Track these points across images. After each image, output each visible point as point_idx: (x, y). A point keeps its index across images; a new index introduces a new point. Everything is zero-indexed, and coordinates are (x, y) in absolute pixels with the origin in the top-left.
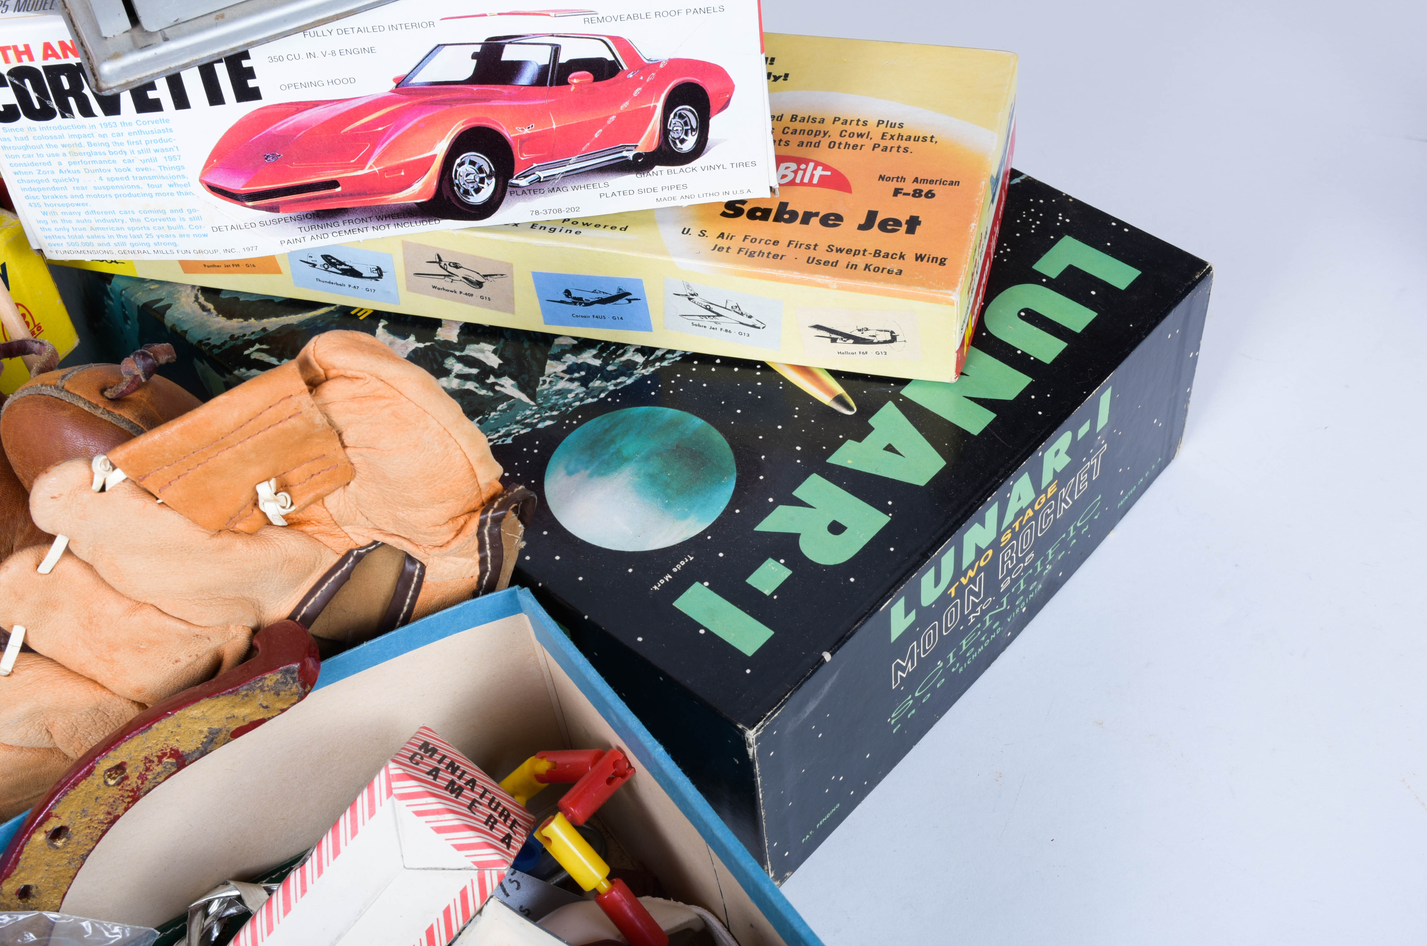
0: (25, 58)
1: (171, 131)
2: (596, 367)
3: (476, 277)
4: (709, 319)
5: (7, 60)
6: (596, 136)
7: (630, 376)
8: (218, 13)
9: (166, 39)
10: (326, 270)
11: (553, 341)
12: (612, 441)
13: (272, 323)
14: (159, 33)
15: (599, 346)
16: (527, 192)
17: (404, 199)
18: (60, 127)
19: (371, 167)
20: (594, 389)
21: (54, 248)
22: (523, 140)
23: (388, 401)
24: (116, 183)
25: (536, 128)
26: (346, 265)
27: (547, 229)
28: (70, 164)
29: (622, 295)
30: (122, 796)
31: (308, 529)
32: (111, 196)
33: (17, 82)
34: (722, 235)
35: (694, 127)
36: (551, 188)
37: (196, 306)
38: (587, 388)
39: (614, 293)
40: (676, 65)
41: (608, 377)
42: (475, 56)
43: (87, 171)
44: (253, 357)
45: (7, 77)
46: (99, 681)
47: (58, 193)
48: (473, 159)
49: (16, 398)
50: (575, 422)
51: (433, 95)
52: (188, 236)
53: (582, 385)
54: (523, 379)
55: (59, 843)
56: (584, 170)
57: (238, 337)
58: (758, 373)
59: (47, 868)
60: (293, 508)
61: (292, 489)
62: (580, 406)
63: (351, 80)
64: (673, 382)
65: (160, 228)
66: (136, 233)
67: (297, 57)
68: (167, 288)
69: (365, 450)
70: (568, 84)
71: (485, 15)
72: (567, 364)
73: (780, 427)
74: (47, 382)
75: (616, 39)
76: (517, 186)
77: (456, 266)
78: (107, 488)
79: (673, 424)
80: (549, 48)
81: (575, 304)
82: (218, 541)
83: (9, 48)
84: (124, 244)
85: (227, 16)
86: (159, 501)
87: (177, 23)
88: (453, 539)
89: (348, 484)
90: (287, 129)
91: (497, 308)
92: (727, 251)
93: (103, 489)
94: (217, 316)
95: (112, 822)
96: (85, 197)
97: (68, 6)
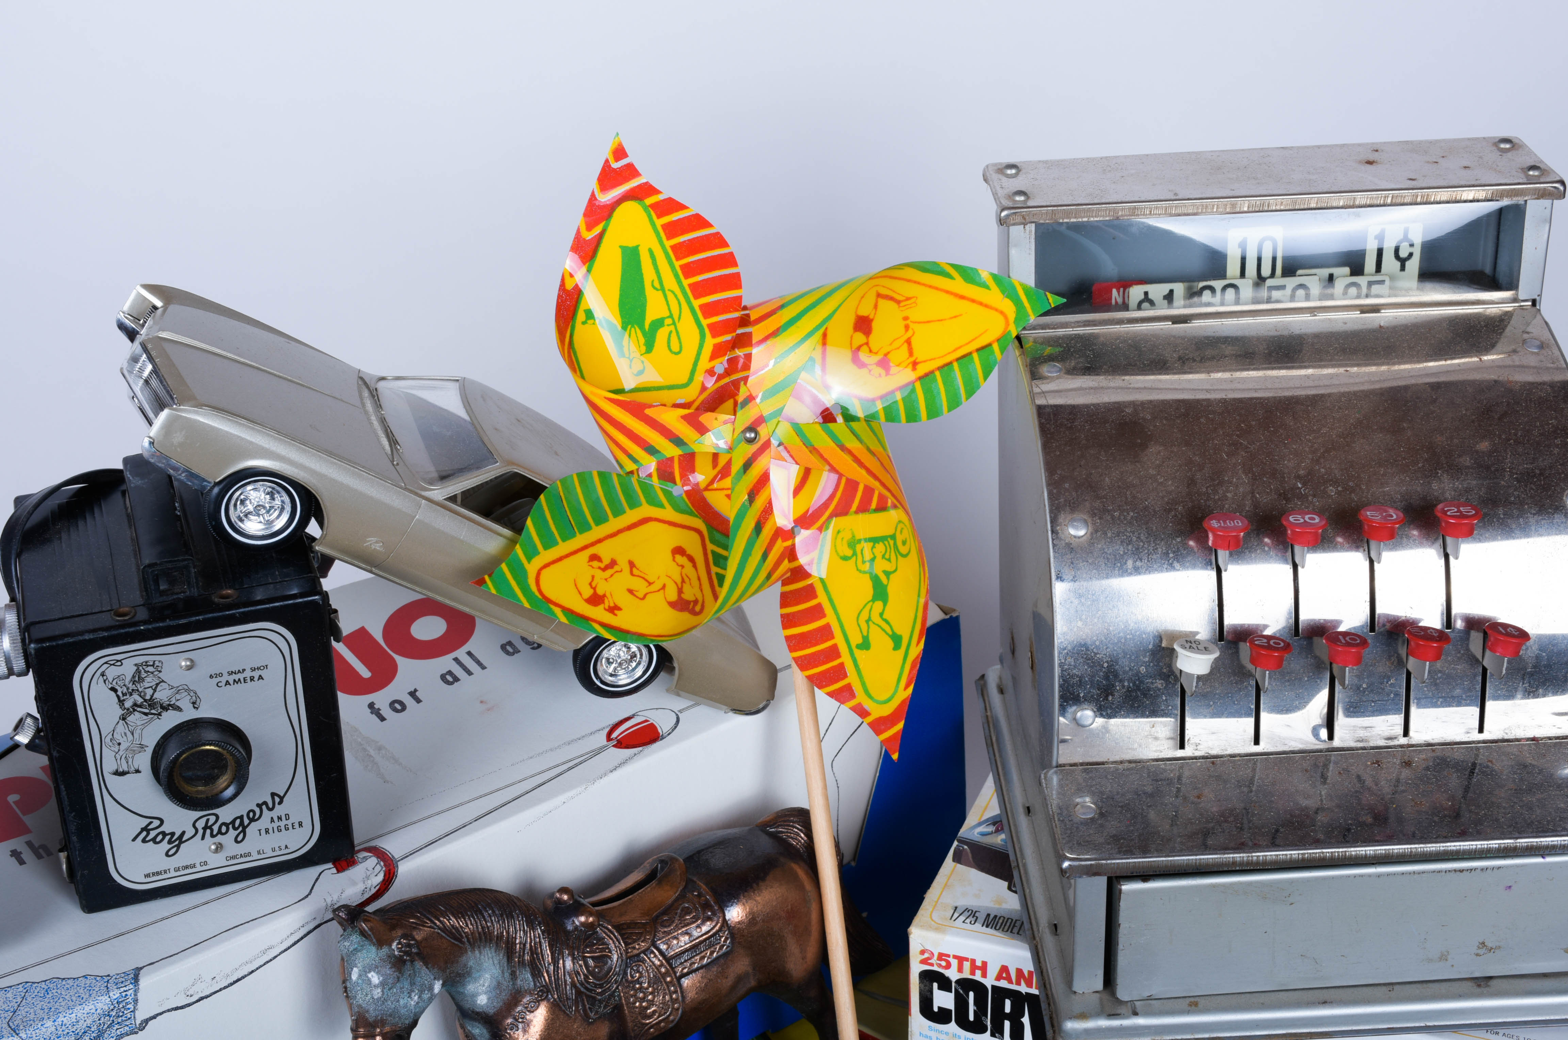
0: (978, 973)
5: (960, 969)
8: (1192, 1000)
9: (1135, 1014)
14: (1129, 1004)
33: (961, 991)
45: (953, 984)
83: (967, 959)
85: (1200, 1006)
87: (1150, 998)
97: (1037, 939)
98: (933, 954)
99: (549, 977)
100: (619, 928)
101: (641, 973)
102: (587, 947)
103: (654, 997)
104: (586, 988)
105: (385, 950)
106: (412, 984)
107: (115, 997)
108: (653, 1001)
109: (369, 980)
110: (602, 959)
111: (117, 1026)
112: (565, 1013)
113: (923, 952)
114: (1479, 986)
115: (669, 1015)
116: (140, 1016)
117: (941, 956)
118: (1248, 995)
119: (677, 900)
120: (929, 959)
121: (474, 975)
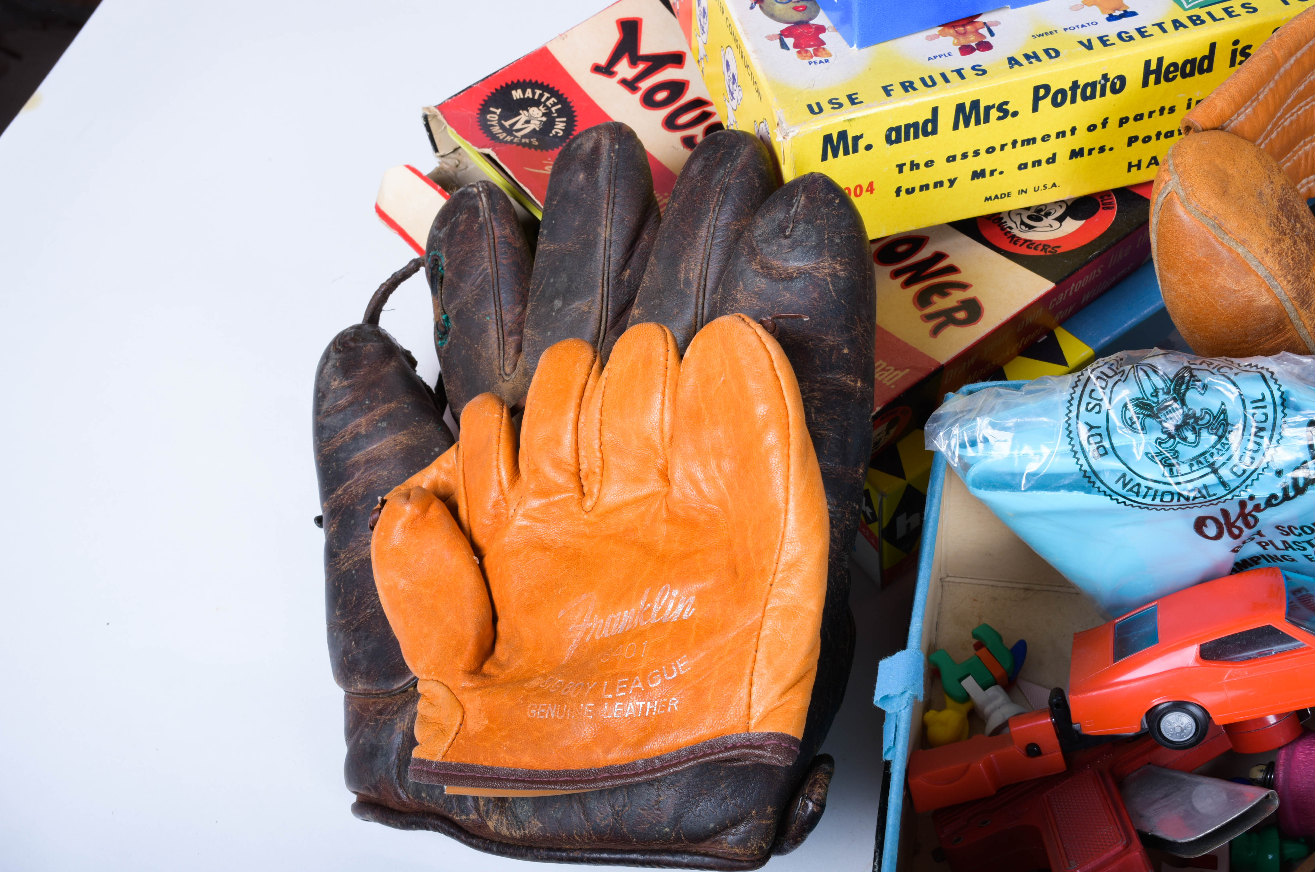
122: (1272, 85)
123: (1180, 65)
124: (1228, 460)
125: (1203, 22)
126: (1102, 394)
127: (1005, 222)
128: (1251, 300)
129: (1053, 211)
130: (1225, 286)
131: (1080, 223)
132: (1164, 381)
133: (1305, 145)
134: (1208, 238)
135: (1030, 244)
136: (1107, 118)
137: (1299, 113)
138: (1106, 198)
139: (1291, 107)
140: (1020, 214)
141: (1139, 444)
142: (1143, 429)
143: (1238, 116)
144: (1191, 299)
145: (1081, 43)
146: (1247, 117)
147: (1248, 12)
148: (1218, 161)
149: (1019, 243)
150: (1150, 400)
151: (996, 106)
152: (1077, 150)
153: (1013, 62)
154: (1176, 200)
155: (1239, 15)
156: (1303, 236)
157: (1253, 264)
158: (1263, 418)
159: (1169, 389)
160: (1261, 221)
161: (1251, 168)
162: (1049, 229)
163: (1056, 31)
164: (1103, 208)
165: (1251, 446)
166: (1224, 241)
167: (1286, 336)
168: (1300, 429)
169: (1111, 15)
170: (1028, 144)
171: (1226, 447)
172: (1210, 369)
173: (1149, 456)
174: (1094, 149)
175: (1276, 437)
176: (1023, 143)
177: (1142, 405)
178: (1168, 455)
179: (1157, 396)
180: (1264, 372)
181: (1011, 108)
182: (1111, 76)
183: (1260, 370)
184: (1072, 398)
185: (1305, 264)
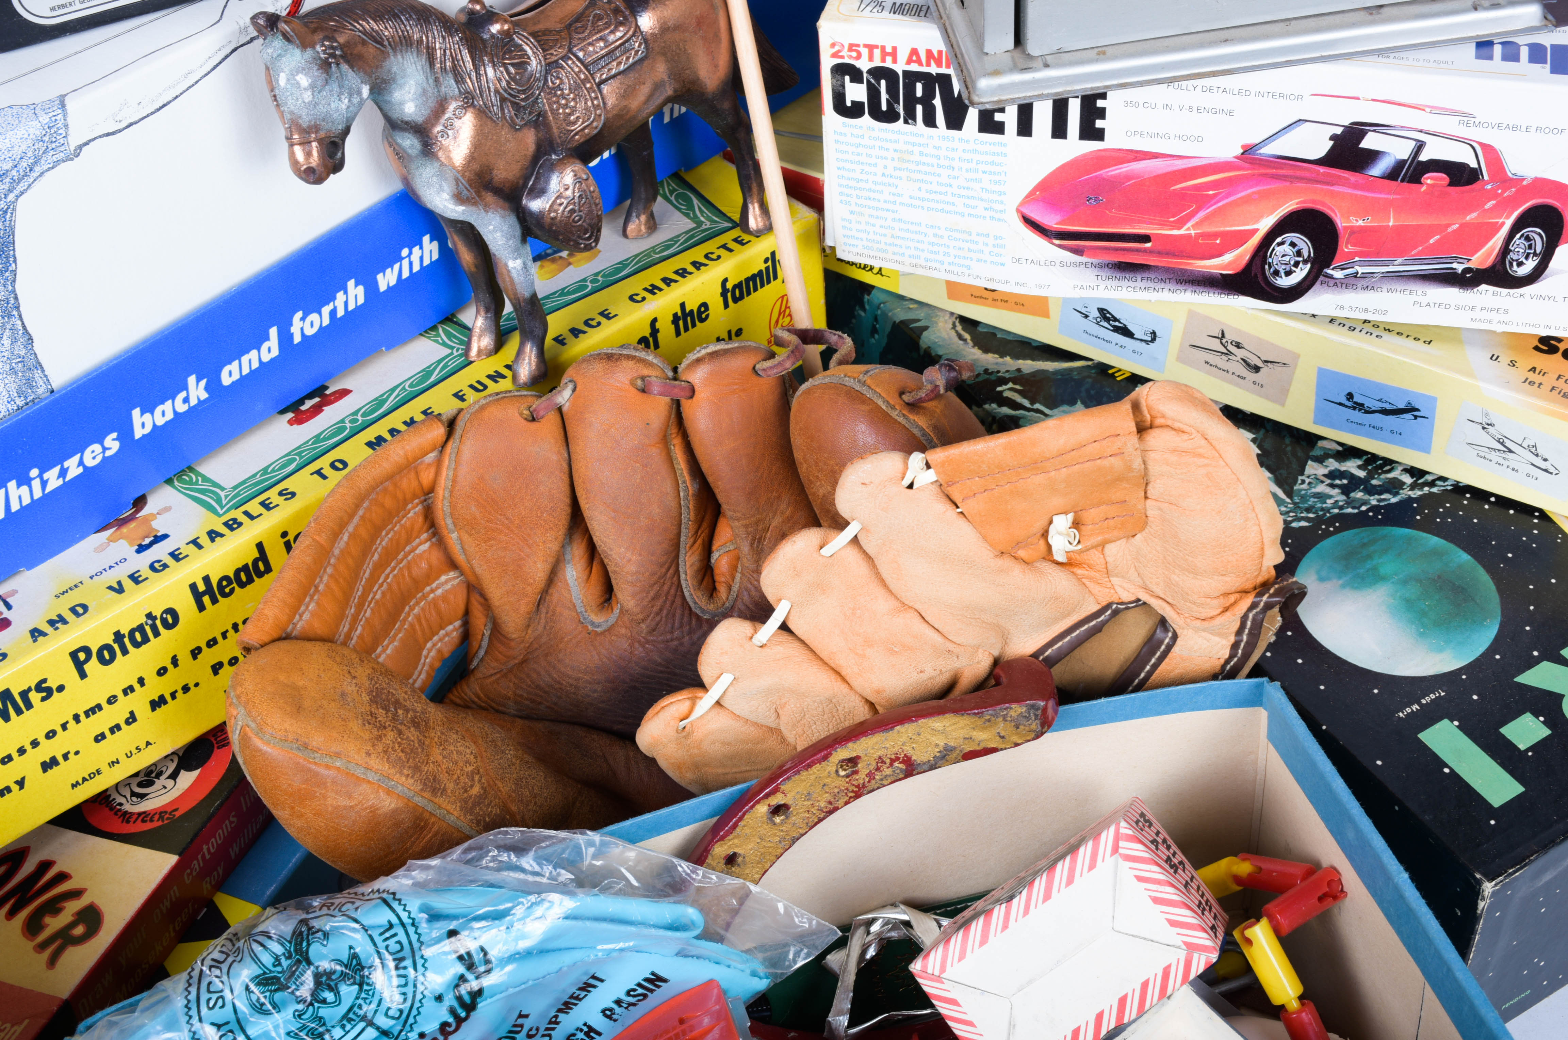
0: (889, 59)
1: (1005, 155)
2: (1360, 478)
3: (1254, 361)
4: (1498, 453)
5: (871, 59)
6: (1432, 241)
7: (1396, 494)
9: (1047, 66)
10: (1098, 323)
11: (1316, 443)
12: (1369, 557)
13: (1028, 366)
14: (1041, 58)
15: (1365, 458)
16: (1339, 285)
17: (1210, 267)
18: (899, 132)
19: (1188, 229)
20: (1355, 500)
21: (847, 248)
22: (1354, 231)
23: (1207, 461)
24: (933, 196)
25: (1371, 222)
26: (1120, 322)
27: (1347, 327)
28: (895, 169)
29: (1410, 410)
30: (847, 789)
31: (1079, 571)
32: (923, 208)
33: (873, 81)
34: (1534, 369)
35: (1538, 252)
36: (1365, 286)
37: (953, 333)
38: (1348, 497)
39: (1401, 405)
40: (1541, 185)
41: (1371, 491)
42: (1333, 138)
43: (909, 179)
44: (1005, 394)
45: (865, 75)
46: (843, 673)
47: (872, 195)
48: (1295, 240)
49: (817, 383)
50: (1331, 529)
51: (1277, 168)
52: (985, 261)
53: (1343, 493)
54: (1281, 474)
55: (778, 820)
56: (1406, 274)
57: (992, 372)
58: (1536, 521)
59: (759, 841)
60: (1080, 547)
61: (1083, 528)
62: (1338, 514)
63: (1199, 139)
64: (1441, 510)
65: (960, 249)
66: (935, 248)
67: (1153, 106)
68: (925, 309)
69: (1166, 505)
70: (1420, 183)
71: (1358, 98)
72: (1329, 469)
73: (1553, 581)
74: (850, 374)
75: (1486, 147)
76: (1331, 277)
77: (1238, 346)
78: (915, 487)
79: (1436, 553)
80: (1414, 143)
81: (1354, 408)
82: (1000, 562)
83: (877, 47)
84: (919, 257)
85: (1106, 55)
86: (959, 510)
87: (1059, 52)
88: (1219, 614)
89: (1134, 536)
90: (1114, 176)
91: (1267, 397)
92: (1539, 387)
93: (911, 486)
94: (973, 347)
95: (830, 812)
96: (898, 203)
97: (944, 17)
98: (843, 46)
99: (473, 84)
100: (534, 35)
101: (561, 79)
102: (505, 53)
103: (576, 103)
104: (510, 94)
105: (309, 53)
106: (341, 86)
107: (45, 122)
108: (575, 107)
109: (298, 83)
110: (522, 65)
111: (52, 153)
112: (492, 119)
113: (833, 45)
114: (1371, 14)
115: (592, 122)
116: (74, 141)
117: (851, 47)
118: (1153, 41)
119: (587, 8)
120: (839, 51)
121: (399, 82)
122: (329, 570)
123: (232, 576)
124: (379, 1005)
125: (240, 524)
126: (221, 984)
127: (114, 799)
128: (374, 810)
129: (164, 769)
130: (339, 806)
131: (195, 774)
132: (282, 945)
133: (412, 609)
134: (298, 763)
135: (144, 816)
136: (175, 656)
137: (389, 580)
138: (219, 734)
139: (373, 580)
140: (129, 784)
141: (276, 1027)
142: (274, 1008)
143: (301, 616)
144: (312, 830)
145: (110, 588)
146: (313, 614)
147: (286, 499)
148: (282, 678)
149: (132, 820)
150: (274, 972)
151: (33, 688)
152: (157, 699)
153: (36, 633)
154: (250, 734)
155: (278, 505)
156: (408, 722)
157: (359, 772)
158: (398, 947)
159: (289, 952)
160: (351, 724)
161: (324, 670)
162: (164, 791)
163: (81, 582)
164: (218, 748)
165: (396, 981)
166: (317, 761)
167: (433, 830)
168: (443, 943)
169: (140, 546)
170: (94, 713)
171: (371, 993)
172: (329, 912)
173: (292, 1034)
174: (176, 691)
175: (420, 962)
176: (87, 714)
177: (265, 980)
178: (313, 1025)
179: (280, 964)
180: (385, 895)
181: (52, 683)
182: (157, 613)
183: (381, 895)
184: (189, 1001)
185: (420, 750)
